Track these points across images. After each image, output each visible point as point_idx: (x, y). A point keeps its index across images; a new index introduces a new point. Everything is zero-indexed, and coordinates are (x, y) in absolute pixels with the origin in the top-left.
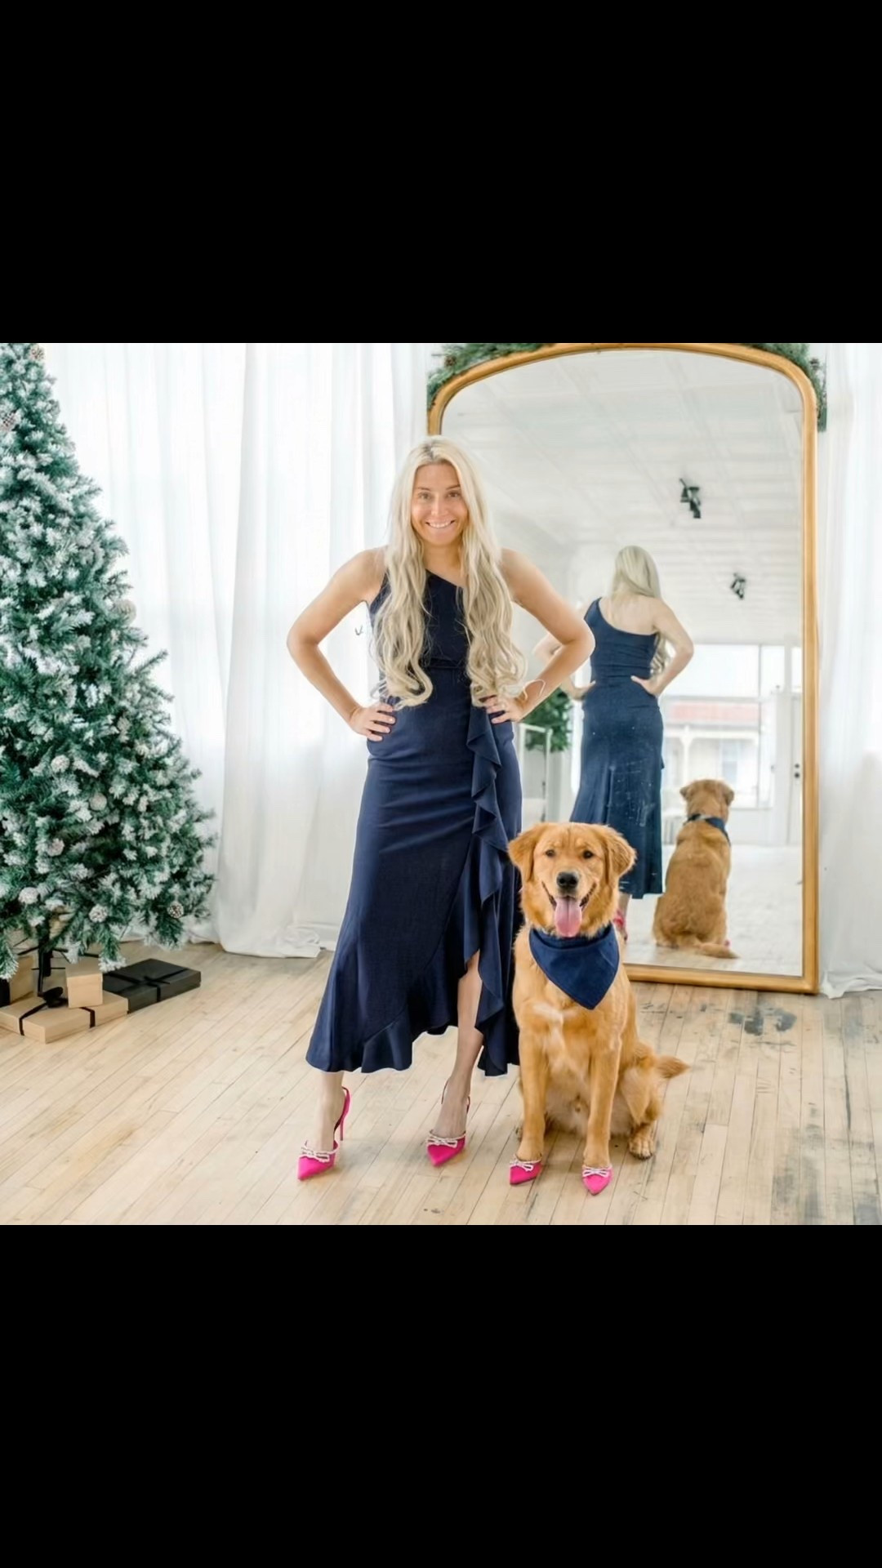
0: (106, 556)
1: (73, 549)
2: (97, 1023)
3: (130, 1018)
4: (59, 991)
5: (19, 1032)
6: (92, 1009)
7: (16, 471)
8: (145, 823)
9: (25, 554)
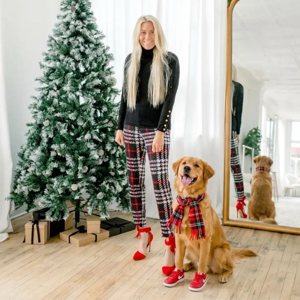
0: (106, 60)
1: (96, 56)
2: (97, 240)
3: (110, 239)
4: (83, 227)
5: (68, 242)
6: (96, 234)
7: (76, 26)
8: (118, 162)
9: (77, 57)
